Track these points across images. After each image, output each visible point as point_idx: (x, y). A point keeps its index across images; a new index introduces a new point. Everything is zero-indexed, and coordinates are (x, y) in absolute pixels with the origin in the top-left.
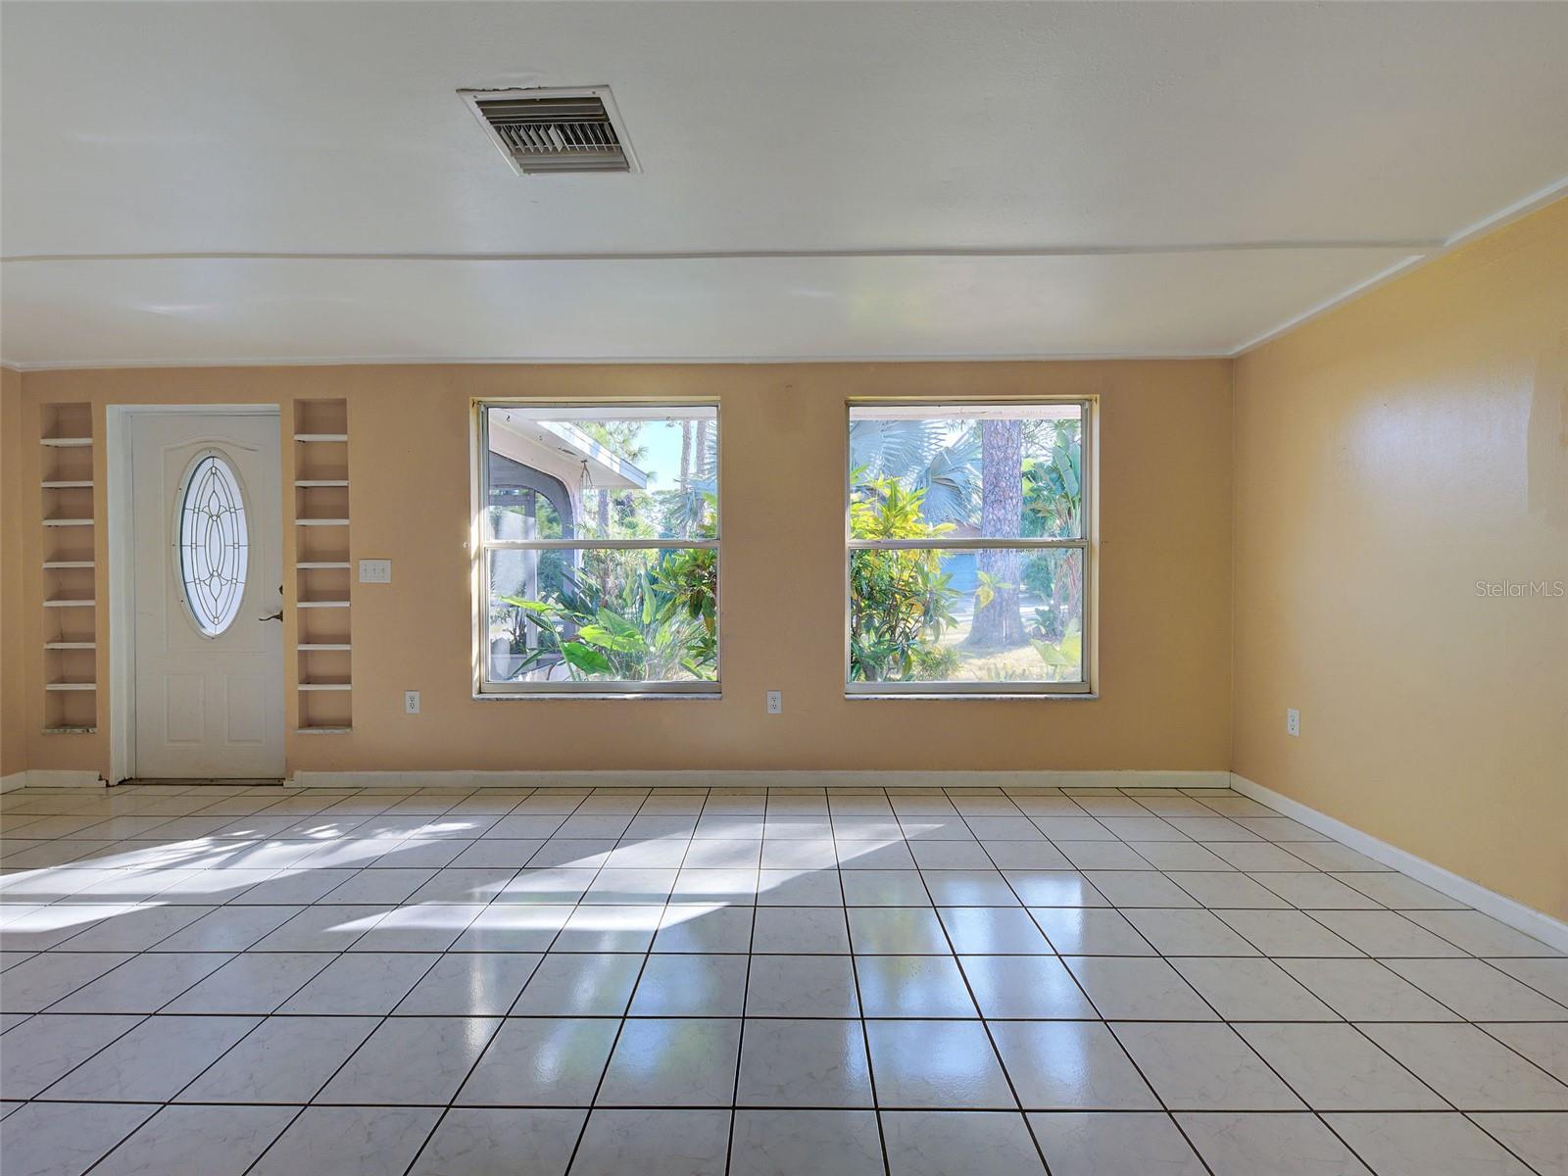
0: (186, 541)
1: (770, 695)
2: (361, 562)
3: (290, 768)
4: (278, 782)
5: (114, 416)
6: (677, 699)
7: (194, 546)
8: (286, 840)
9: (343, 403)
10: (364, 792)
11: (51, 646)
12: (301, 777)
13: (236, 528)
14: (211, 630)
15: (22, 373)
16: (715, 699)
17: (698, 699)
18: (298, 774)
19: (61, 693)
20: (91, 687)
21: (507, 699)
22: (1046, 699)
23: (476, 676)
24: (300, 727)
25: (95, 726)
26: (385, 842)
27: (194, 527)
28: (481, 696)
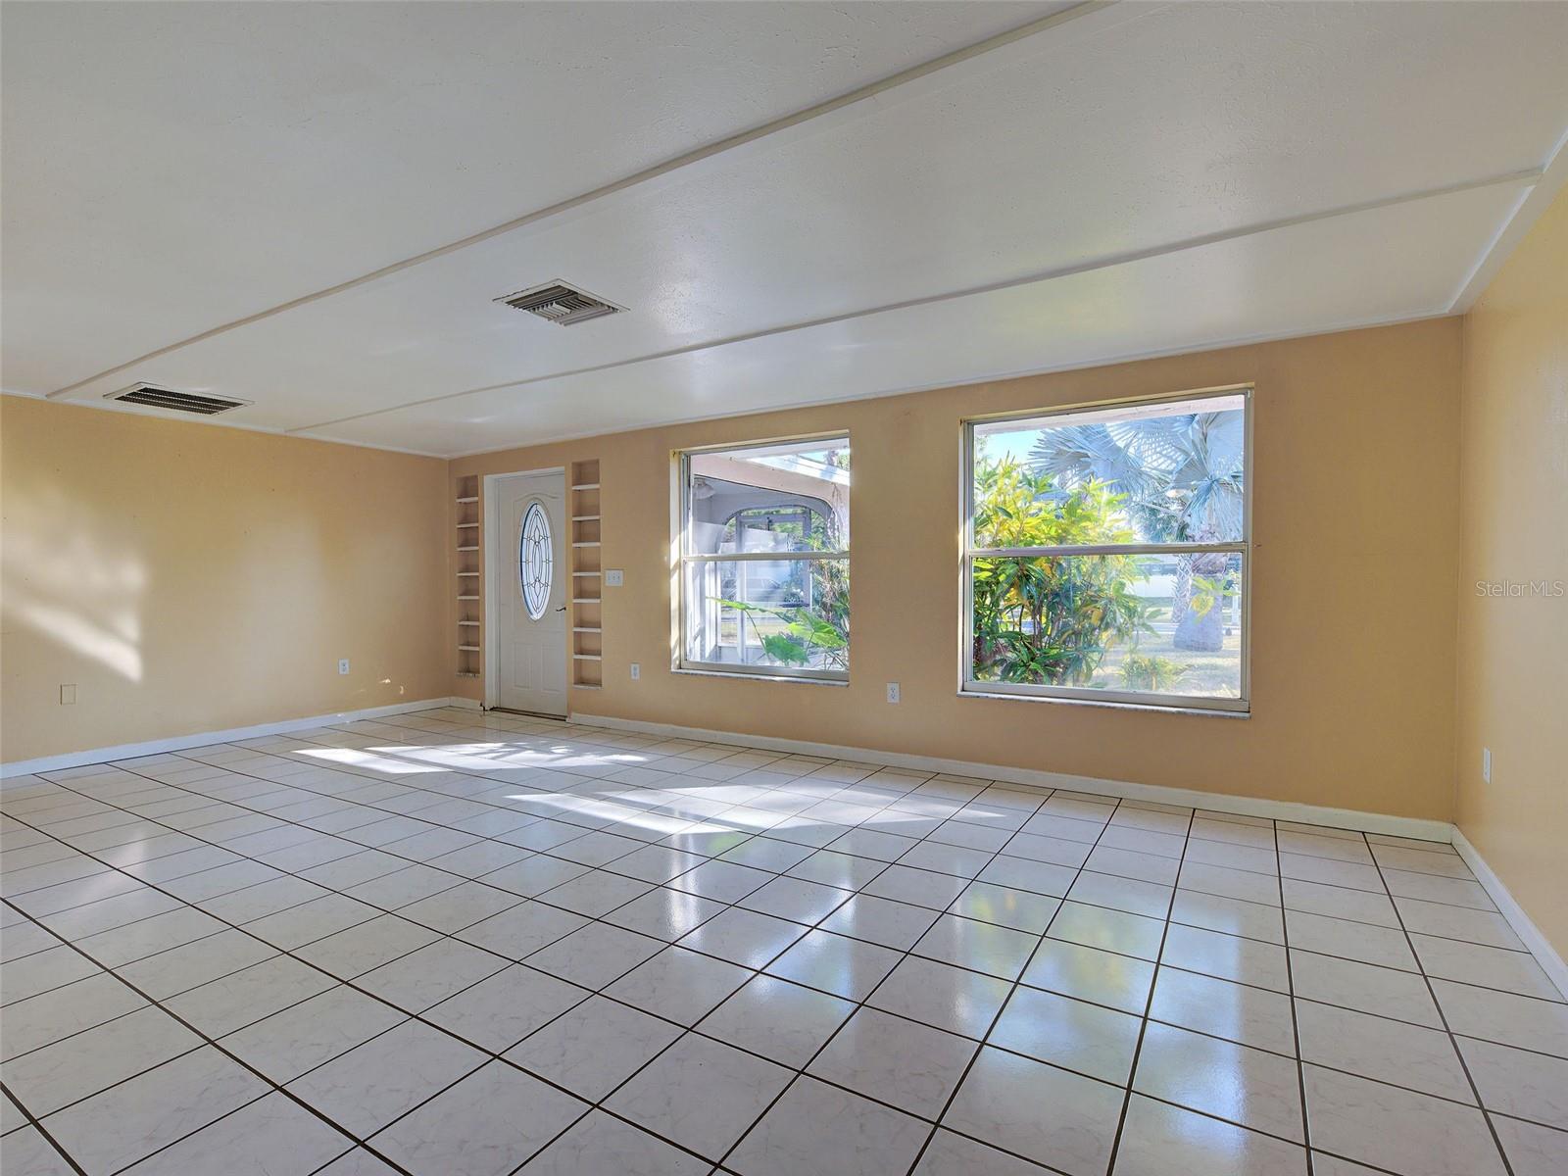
0: (524, 560)
1: (889, 686)
2: (607, 572)
3: (570, 709)
4: (563, 719)
5: (489, 483)
6: (813, 683)
7: (527, 562)
8: (537, 750)
9: (597, 462)
10: (607, 731)
11: (462, 623)
12: (575, 717)
13: (546, 550)
14: (536, 616)
15: (450, 461)
16: (842, 686)
17: (829, 685)
18: (573, 714)
19: (468, 651)
20: (477, 649)
21: (692, 674)
22: (1179, 712)
23: (676, 655)
24: (575, 684)
25: (479, 673)
26: (590, 759)
27: (529, 548)
28: (680, 671)
